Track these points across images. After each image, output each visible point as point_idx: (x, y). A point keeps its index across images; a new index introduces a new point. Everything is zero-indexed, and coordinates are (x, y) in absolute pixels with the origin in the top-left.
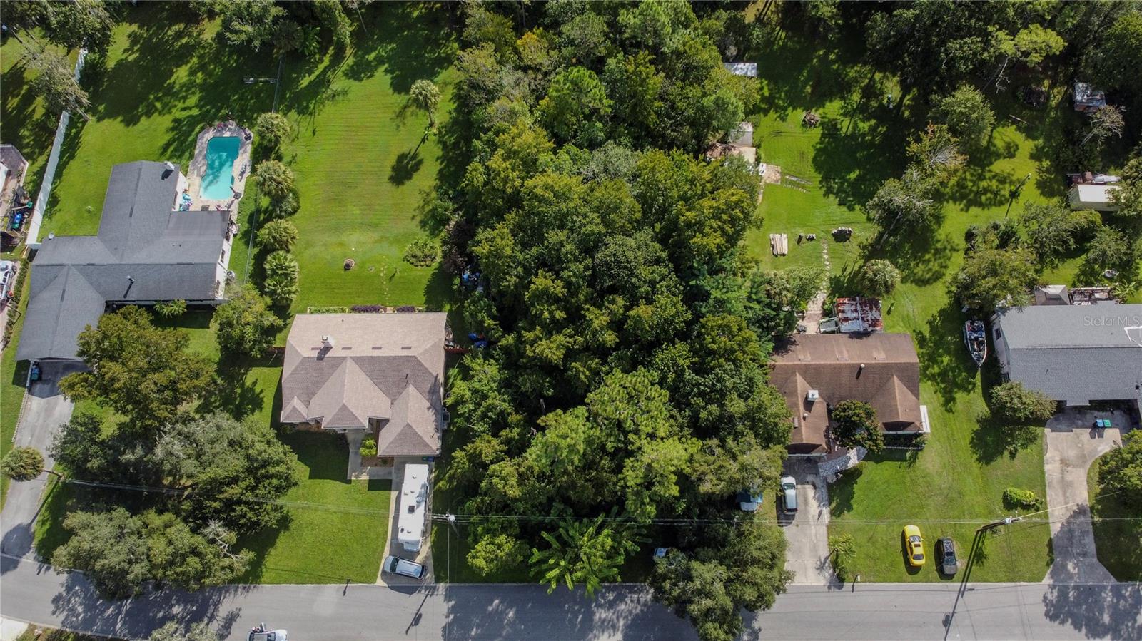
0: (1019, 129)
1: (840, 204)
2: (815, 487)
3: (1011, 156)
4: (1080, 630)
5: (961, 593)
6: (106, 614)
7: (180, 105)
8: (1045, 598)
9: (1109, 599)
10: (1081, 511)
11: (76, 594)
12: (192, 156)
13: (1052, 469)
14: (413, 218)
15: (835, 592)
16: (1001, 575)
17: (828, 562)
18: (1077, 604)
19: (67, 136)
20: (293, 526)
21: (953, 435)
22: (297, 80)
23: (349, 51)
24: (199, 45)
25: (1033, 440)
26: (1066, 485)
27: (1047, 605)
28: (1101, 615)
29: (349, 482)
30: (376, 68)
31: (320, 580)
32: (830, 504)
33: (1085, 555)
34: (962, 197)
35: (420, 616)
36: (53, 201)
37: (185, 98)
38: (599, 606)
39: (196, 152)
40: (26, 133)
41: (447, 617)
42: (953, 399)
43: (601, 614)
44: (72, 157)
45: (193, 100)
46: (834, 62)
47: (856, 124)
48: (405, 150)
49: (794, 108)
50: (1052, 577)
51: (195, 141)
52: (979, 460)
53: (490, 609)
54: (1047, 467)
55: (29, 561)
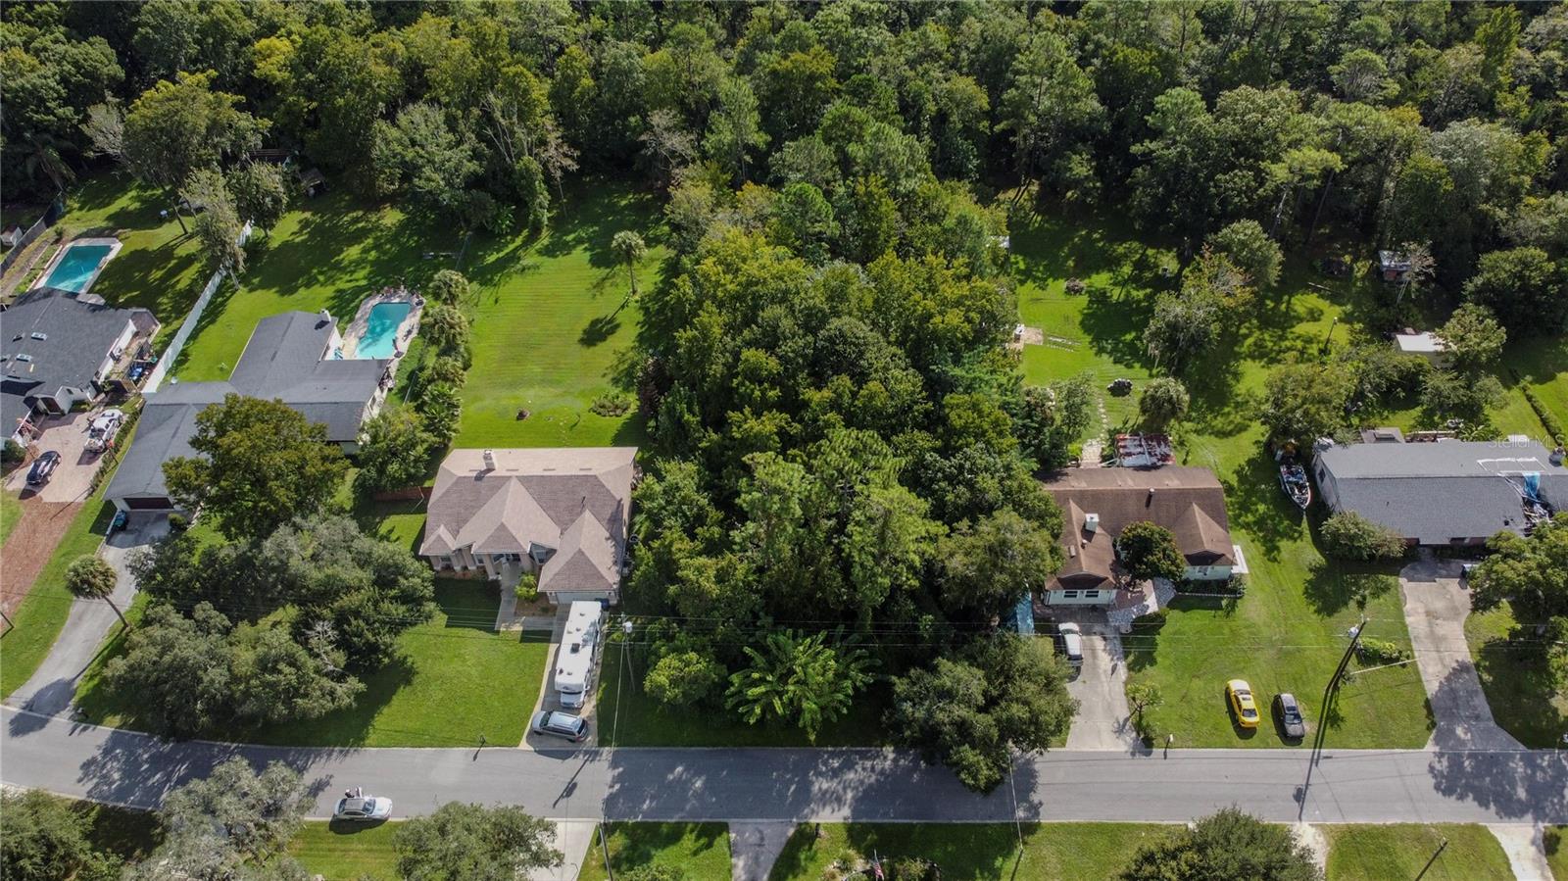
0: (1322, 296)
1: (1115, 362)
2: (1105, 639)
3: (1316, 320)
4: (1487, 807)
5: (1314, 761)
6: (150, 782)
7: (347, 277)
8: (1432, 769)
9: (1520, 770)
10: (1463, 668)
11: (116, 758)
12: (351, 320)
13: (1415, 621)
14: (604, 375)
15: (1141, 759)
16: (1367, 740)
17: (1129, 724)
18: (1477, 774)
19: (211, 303)
20: (416, 680)
21: (1280, 584)
22: (483, 257)
23: (545, 233)
24: (377, 228)
25: (1386, 589)
26: (1437, 640)
27: (1435, 776)
28: (1514, 788)
29: (498, 632)
30: (574, 247)
31: (445, 743)
32: (1126, 657)
33: (1477, 718)
34: (1261, 356)
35: (575, 785)
36: (183, 358)
37: (352, 272)
38: (819, 774)
39: (357, 316)
40: (165, 301)
41: (611, 787)
42: (1277, 548)
43: (821, 784)
44: (213, 322)
45: (361, 273)
46: (1098, 240)
47: (1128, 292)
48: (600, 315)
49: (1056, 279)
50: (1437, 744)
51: (357, 307)
52: (1318, 612)
53: (671, 777)
54: (1408, 620)
55: (62, 720)
